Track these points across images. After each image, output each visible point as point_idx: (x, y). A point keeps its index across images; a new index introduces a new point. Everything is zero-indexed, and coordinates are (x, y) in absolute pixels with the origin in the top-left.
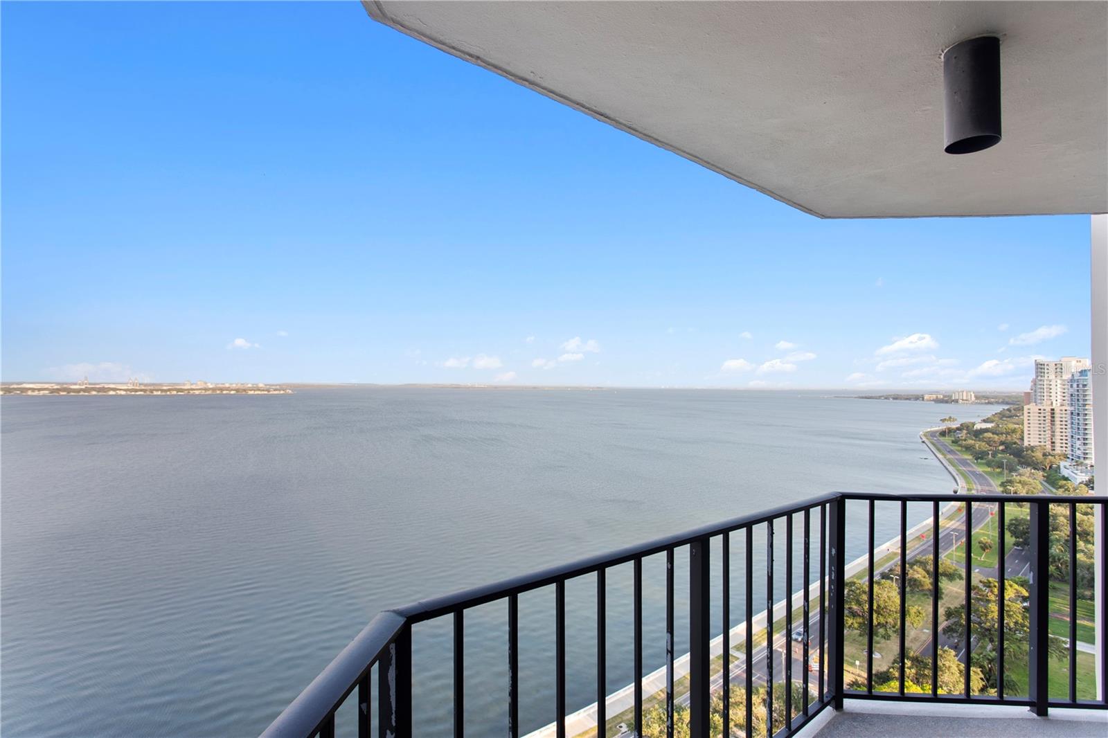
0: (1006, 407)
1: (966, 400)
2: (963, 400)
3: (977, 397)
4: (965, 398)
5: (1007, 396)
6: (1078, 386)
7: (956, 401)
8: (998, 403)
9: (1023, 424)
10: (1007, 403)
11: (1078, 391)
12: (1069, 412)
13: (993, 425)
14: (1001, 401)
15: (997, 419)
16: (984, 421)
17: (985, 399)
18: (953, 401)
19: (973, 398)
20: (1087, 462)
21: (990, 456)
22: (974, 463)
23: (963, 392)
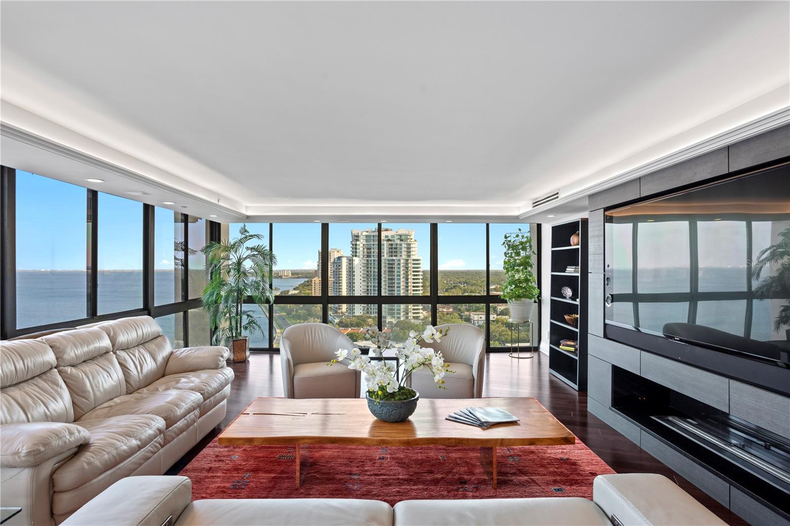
0: (306, 280)
1: (287, 276)
2: (285, 276)
3: (292, 274)
4: (286, 275)
5: (307, 273)
6: (336, 266)
7: (281, 277)
8: (303, 277)
9: (312, 290)
10: (307, 278)
11: (336, 269)
12: (332, 282)
13: (298, 291)
14: (304, 276)
15: (301, 287)
16: (295, 289)
17: (296, 274)
18: (279, 277)
19: (290, 275)
20: (340, 311)
21: (294, 313)
22: (286, 317)
23: (285, 270)
